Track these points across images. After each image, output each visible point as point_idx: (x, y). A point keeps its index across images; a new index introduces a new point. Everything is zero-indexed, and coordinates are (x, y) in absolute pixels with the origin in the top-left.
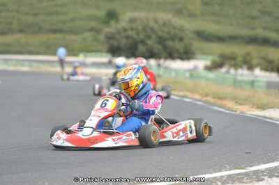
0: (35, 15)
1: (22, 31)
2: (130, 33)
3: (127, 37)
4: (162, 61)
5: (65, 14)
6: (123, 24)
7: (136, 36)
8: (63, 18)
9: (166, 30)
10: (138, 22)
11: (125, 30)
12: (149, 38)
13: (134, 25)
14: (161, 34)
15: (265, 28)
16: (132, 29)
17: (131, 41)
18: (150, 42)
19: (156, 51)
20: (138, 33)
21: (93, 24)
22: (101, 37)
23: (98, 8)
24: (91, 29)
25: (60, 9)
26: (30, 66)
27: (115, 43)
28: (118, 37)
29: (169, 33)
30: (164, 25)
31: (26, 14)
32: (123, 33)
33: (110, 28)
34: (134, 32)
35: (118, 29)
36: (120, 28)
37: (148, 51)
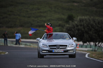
0: (29, 17)
1: (21, 26)
2: (80, 27)
3: (78, 30)
4: (97, 43)
5: (45, 17)
6: (76, 22)
7: (83, 29)
8: (44, 19)
10: (84, 22)
11: (77, 26)
12: (91, 30)
13: (82, 23)
14: (97, 28)
16: (81, 25)
17: (80, 32)
18: (91, 33)
19: (94, 37)
20: (84, 28)
21: (60, 22)
22: (64, 30)
23: (63, 14)
24: (60, 25)
25: (42, 14)
26: (26, 45)
27: (72, 33)
28: (73, 29)
30: (99, 23)
31: (24, 17)
32: (76, 27)
33: (69, 24)
34: (82, 27)
35: (73, 25)
36: (74, 24)
37: (89, 37)
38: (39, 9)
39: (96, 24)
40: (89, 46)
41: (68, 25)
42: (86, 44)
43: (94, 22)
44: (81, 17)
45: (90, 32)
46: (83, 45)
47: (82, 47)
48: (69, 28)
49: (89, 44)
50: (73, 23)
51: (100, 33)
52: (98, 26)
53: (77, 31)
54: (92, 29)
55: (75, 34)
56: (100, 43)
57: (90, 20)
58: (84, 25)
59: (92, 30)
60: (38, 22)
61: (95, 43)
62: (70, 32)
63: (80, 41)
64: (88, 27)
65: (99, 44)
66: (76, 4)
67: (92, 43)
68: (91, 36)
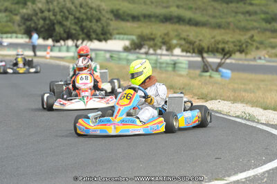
2: (46, 14)
3: (44, 19)
4: (79, 42)
6: (40, 5)
7: (53, 18)
9: (82, 11)
10: (55, 3)
11: (42, 12)
12: (67, 19)
13: (51, 7)
14: (78, 15)
15: (178, 7)
16: (49, 11)
17: (47, 22)
18: (67, 23)
19: (74, 32)
20: (55, 15)
22: (18, 18)
24: (6, 10)
27: (33, 25)
28: (34, 18)
29: (86, 13)
30: (81, 6)
32: (40, 14)
33: (27, 9)
34: (51, 13)
35: (34, 10)
36: (37, 9)
37: (65, 32)
39: (76, 7)
40: (64, 48)
41: (25, 11)
42: (58, 44)
43: (73, 3)
45: (65, 23)
46: (54, 46)
47: (51, 50)
48: (26, 17)
49: (65, 44)
50: (34, 6)
51: (84, 24)
52: (80, 12)
53: (41, 22)
54: (70, 16)
55: (39, 26)
56: (85, 43)
58: (54, 10)
59: (69, 19)
61: (75, 41)
62: (28, 23)
63: (47, 39)
64: (62, 14)
65: (82, 43)
67: (70, 43)
68: (67, 30)
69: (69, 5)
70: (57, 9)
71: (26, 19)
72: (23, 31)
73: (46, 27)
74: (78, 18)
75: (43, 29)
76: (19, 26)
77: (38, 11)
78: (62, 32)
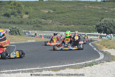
0: (79, 19)
3: (103, 27)
6: (102, 22)
7: (106, 26)
8: (87, 20)
14: (114, 25)
16: (105, 24)
18: (111, 28)
19: (113, 31)
23: (99, 17)
25: (86, 17)
27: (100, 29)
31: (75, 19)
37: (110, 31)
38: (85, 14)
41: (97, 24)
43: (113, 22)
44: (105, 19)
49: (110, 35)
50: (100, 22)
53: (103, 28)
54: (112, 26)
57: (110, 21)
60: (84, 22)
62: (98, 28)
63: (105, 33)
64: (109, 25)
66: (107, 11)
67: (112, 35)
68: (111, 30)
69: (111, 22)
70: (108, 23)
71: (98, 26)
72: (96, 30)
73: (104, 29)
74: (114, 27)
75: (103, 30)
76: (95, 28)
77: (102, 24)
78: (109, 31)
